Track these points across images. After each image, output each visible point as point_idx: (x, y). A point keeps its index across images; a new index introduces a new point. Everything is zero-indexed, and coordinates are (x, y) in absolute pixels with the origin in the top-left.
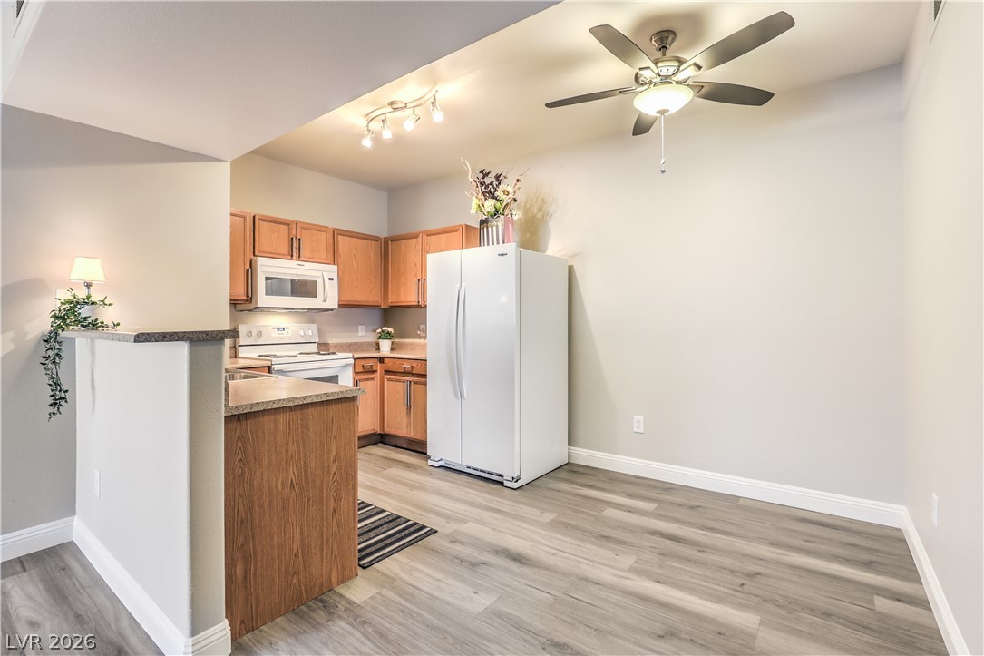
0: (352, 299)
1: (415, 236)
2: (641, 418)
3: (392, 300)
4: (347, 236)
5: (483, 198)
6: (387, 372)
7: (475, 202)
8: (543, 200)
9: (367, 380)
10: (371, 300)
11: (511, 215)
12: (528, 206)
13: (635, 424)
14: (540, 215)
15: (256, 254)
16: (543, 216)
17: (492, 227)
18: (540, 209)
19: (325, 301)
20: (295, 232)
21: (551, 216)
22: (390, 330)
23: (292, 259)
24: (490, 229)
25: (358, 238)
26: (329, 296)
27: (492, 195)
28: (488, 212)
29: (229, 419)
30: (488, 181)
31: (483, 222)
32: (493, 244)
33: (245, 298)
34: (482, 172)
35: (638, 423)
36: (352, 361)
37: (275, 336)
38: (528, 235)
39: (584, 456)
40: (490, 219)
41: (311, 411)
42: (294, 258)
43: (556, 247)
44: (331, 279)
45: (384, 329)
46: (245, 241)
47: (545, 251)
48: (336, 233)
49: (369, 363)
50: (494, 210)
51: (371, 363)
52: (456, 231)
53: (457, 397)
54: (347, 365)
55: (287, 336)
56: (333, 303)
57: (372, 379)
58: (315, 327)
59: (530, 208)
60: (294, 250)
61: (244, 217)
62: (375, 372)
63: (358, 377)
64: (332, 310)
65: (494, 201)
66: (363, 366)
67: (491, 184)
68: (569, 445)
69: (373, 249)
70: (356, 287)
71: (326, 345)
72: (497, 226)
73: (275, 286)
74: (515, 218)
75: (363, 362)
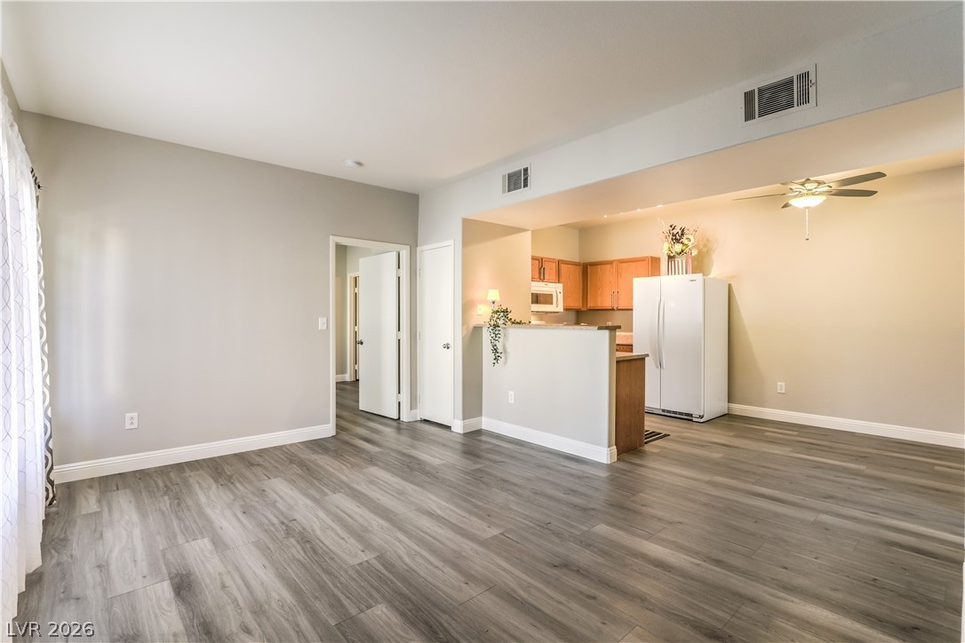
0: (570, 306)
1: (611, 263)
2: (783, 384)
3: (591, 305)
4: (565, 264)
5: (672, 242)
7: (666, 246)
11: (691, 253)
13: (779, 388)
14: (705, 250)
17: (675, 261)
18: (705, 246)
19: (557, 307)
20: (541, 265)
25: (570, 264)
27: (678, 241)
28: (676, 252)
29: (617, 362)
30: (675, 232)
31: (671, 258)
34: (672, 227)
35: (781, 386)
39: (739, 409)
40: (676, 256)
41: (633, 363)
42: (541, 280)
43: (717, 270)
44: (560, 293)
47: (709, 274)
48: (559, 262)
50: (680, 250)
52: (644, 260)
53: (657, 367)
56: (560, 309)
60: (542, 275)
64: (561, 313)
65: (681, 245)
67: (678, 233)
68: (729, 402)
69: (577, 272)
70: (572, 298)
72: (682, 261)
74: (693, 255)
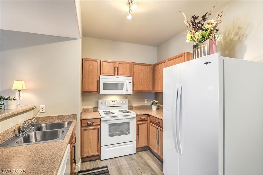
0: (140, 90)
3: (156, 90)
4: (137, 65)
5: (194, 31)
6: (151, 122)
7: (189, 35)
8: (239, 28)
9: (143, 124)
10: (148, 90)
11: (215, 38)
12: (227, 35)
14: (237, 38)
15: (101, 74)
16: (239, 38)
17: (200, 48)
19: (127, 91)
20: (116, 65)
21: (246, 36)
22: (156, 101)
23: (115, 75)
24: (199, 49)
25: (142, 65)
26: (128, 89)
27: (200, 28)
28: (198, 40)
30: (197, 21)
31: (195, 47)
32: (201, 56)
33: (97, 91)
34: (193, 17)
36: (135, 116)
37: (112, 104)
38: (227, 52)
40: (199, 43)
42: (116, 75)
44: (130, 82)
45: (154, 101)
46: (97, 70)
48: (133, 64)
49: (143, 117)
50: (201, 37)
51: (144, 117)
54: (133, 118)
55: (116, 104)
56: (130, 92)
57: (145, 124)
58: (127, 100)
59: (229, 35)
60: (116, 72)
61: (97, 61)
62: (147, 120)
63: (138, 123)
64: (131, 94)
65: (201, 32)
66: (141, 118)
67: (200, 22)
69: (149, 69)
70: (141, 85)
71: (132, 106)
72: (204, 47)
73: (107, 86)
74: (218, 40)
75: (141, 117)
